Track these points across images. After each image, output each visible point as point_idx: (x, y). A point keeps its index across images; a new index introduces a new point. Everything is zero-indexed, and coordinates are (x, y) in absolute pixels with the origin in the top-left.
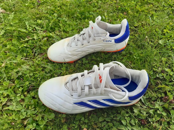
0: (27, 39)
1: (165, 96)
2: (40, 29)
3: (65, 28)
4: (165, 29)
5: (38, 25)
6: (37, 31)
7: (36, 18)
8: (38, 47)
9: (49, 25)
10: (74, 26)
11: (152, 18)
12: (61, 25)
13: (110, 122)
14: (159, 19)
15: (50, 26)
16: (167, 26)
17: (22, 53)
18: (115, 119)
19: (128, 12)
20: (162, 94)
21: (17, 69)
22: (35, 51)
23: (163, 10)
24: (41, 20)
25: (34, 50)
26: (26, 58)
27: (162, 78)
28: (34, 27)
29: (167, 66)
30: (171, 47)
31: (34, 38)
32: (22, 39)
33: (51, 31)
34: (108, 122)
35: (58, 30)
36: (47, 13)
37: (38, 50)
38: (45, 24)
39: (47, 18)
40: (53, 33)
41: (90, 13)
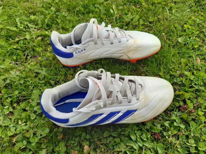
0: (17, 39)
1: (184, 105)
2: (34, 26)
3: (65, 25)
4: (186, 24)
5: (31, 21)
6: (30, 29)
7: (29, 13)
8: (31, 49)
9: (45, 21)
10: (75, 22)
11: (171, 11)
12: (59, 21)
13: (117, 138)
14: (179, 13)
15: (46, 23)
16: (189, 21)
17: (12, 56)
18: (123, 133)
19: (141, 4)
20: (180, 102)
21: (5, 76)
22: (28, 53)
23: (184, 2)
24: (35, 15)
25: (26, 53)
26: (16, 62)
27: (181, 83)
28: (26, 24)
29: (187, 69)
30: (193, 45)
31: (26, 38)
32: (11, 40)
33: (47, 29)
34: (114, 137)
35: (56, 27)
36: (43, 7)
37: (30, 52)
38: (40, 20)
39: (42, 13)
40: (49, 31)
41: (96, 6)
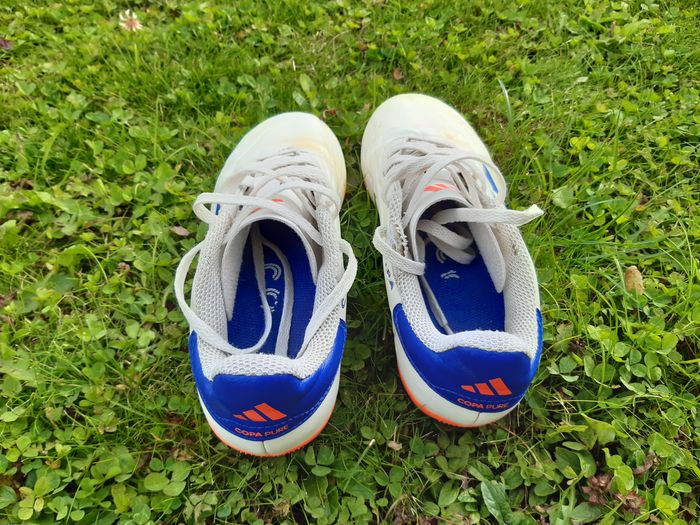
1: (596, 475)
3: (118, 162)
4: (577, 134)
9: (42, 150)
14: (548, 93)
15: (46, 158)
19: (409, 67)
20: (582, 461)
24: (7, 128)
27: (576, 378)
30: (609, 219)
33: (48, 179)
35: (85, 171)
36: (37, 93)
38: (21, 147)
40: (55, 188)
41: (240, 80)
